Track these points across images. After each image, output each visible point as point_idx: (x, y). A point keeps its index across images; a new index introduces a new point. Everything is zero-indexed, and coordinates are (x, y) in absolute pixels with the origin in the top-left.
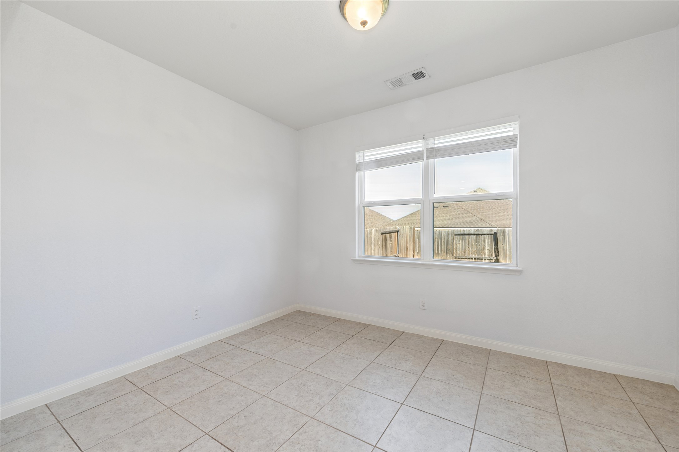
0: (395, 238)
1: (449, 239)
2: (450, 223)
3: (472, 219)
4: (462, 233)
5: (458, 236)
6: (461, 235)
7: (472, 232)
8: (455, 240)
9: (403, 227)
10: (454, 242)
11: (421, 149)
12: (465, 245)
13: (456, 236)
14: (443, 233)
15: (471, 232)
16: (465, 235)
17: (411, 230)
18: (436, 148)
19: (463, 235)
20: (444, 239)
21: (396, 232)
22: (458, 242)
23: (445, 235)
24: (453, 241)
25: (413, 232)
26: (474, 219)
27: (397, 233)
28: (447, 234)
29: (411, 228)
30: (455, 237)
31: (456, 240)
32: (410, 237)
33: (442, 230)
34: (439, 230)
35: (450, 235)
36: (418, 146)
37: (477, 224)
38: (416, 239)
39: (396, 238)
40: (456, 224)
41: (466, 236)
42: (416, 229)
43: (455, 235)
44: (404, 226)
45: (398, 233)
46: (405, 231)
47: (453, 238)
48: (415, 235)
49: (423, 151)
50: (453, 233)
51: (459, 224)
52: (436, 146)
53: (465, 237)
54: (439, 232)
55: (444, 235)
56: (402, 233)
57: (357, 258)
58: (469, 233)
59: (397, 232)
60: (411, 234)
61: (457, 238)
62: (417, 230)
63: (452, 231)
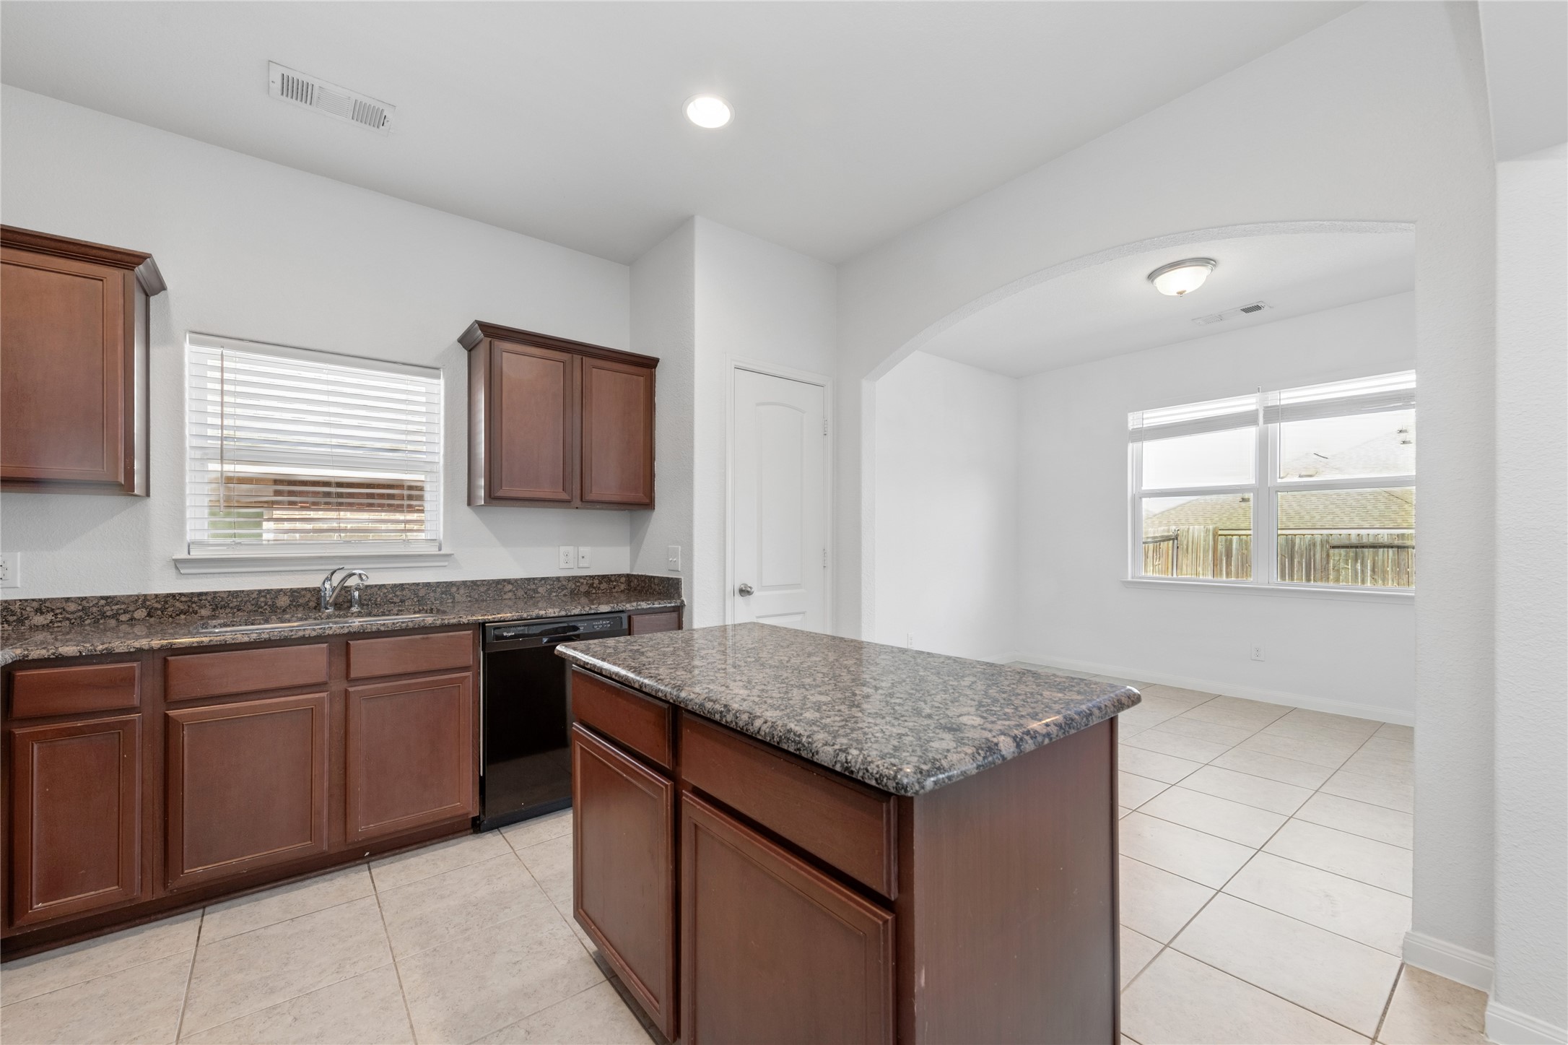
0: (1168, 553)
1: (1314, 555)
2: (1318, 517)
3: (1388, 508)
4: (1354, 540)
5: (1343, 551)
6: (1352, 547)
7: (1386, 540)
8: (1334, 560)
9: (1189, 529)
10: (1331, 565)
11: (1253, 407)
12: (1363, 571)
13: (1337, 551)
14: (1297, 541)
15: (1381, 541)
16: (1363, 547)
17: (1209, 535)
18: (1282, 405)
19: (1357, 547)
20: (1302, 556)
21: (1170, 540)
22: (1342, 565)
23: (1303, 548)
24: (1328, 563)
25: (1214, 540)
26: (1394, 508)
27: (1171, 542)
28: (1310, 545)
29: (1207, 531)
30: (1332, 551)
31: (1337, 558)
32: (1206, 551)
33: (1295, 535)
34: (1287, 535)
35: (1318, 548)
36: (1247, 403)
37: (1406, 521)
38: (1221, 555)
39: (1170, 552)
40: (1337, 519)
41: (1366, 550)
42: (1220, 532)
43: (1334, 547)
44: (1191, 527)
45: (1176, 541)
46: (1193, 538)
47: (1328, 555)
48: (1219, 547)
49: (1257, 410)
50: (1328, 542)
51: (1346, 519)
52: (1283, 402)
53: (1363, 553)
54: (1287, 540)
55: (1300, 548)
56: (1185, 543)
57: (1130, 579)
58: (1374, 541)
59: (1173, 539)
60: (1209, 544)
61: (1340, 555)
62: (1225, 535)
63: (1325, 538)
